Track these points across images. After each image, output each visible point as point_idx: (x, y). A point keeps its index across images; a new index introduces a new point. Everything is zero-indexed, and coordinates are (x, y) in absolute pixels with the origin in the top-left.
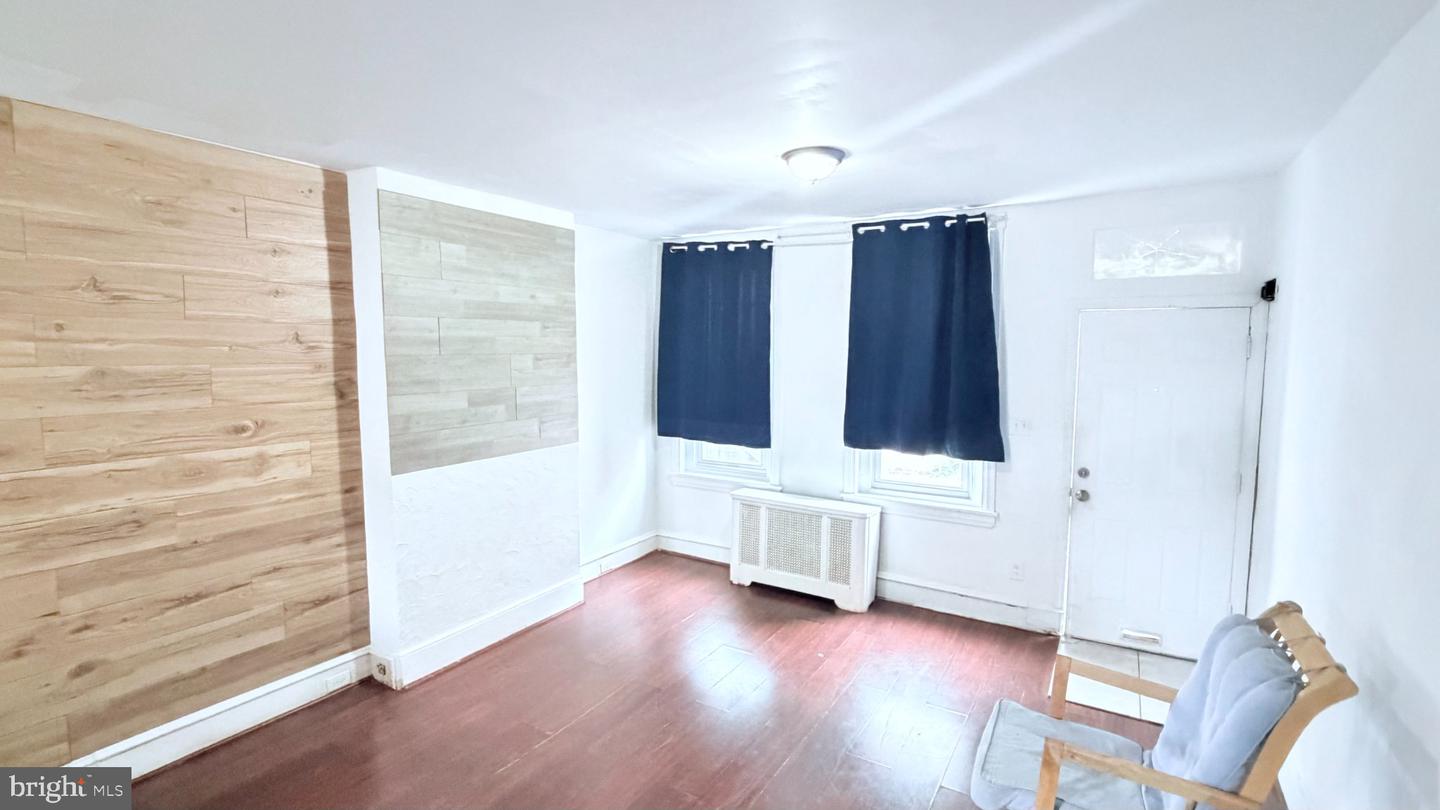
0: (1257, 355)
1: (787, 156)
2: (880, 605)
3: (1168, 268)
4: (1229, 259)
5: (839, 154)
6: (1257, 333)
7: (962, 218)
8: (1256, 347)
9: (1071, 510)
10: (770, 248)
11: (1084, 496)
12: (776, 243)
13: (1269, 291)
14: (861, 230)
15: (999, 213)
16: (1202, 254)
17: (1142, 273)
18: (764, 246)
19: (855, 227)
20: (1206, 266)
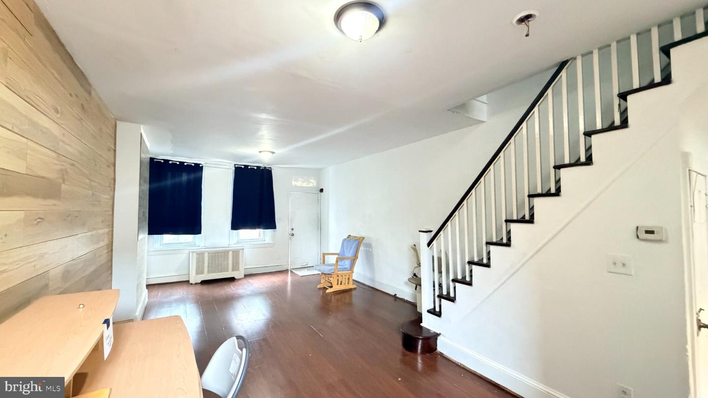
0: (319, 205)
1: (260, 152)
2: (246, 276)
3: (305, 185)
4: (314, 184)
5: (273, 153)
6: (319, 198)
7: (265, 168)
8: (319, 201)
9: (290, 239)
10: (202, 166)
11: (293, 235)
12: (204, 165)
13: (322, 190)
14: (236, 166)
15: (274, 168)
16: (310, 182)
17: (300, 185)
18: (201, 165)
19: (235, 165)
20: (311, 185)
